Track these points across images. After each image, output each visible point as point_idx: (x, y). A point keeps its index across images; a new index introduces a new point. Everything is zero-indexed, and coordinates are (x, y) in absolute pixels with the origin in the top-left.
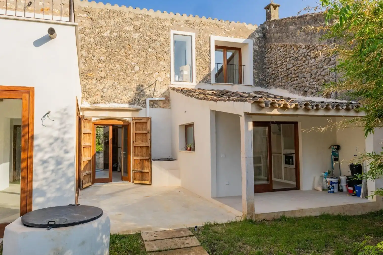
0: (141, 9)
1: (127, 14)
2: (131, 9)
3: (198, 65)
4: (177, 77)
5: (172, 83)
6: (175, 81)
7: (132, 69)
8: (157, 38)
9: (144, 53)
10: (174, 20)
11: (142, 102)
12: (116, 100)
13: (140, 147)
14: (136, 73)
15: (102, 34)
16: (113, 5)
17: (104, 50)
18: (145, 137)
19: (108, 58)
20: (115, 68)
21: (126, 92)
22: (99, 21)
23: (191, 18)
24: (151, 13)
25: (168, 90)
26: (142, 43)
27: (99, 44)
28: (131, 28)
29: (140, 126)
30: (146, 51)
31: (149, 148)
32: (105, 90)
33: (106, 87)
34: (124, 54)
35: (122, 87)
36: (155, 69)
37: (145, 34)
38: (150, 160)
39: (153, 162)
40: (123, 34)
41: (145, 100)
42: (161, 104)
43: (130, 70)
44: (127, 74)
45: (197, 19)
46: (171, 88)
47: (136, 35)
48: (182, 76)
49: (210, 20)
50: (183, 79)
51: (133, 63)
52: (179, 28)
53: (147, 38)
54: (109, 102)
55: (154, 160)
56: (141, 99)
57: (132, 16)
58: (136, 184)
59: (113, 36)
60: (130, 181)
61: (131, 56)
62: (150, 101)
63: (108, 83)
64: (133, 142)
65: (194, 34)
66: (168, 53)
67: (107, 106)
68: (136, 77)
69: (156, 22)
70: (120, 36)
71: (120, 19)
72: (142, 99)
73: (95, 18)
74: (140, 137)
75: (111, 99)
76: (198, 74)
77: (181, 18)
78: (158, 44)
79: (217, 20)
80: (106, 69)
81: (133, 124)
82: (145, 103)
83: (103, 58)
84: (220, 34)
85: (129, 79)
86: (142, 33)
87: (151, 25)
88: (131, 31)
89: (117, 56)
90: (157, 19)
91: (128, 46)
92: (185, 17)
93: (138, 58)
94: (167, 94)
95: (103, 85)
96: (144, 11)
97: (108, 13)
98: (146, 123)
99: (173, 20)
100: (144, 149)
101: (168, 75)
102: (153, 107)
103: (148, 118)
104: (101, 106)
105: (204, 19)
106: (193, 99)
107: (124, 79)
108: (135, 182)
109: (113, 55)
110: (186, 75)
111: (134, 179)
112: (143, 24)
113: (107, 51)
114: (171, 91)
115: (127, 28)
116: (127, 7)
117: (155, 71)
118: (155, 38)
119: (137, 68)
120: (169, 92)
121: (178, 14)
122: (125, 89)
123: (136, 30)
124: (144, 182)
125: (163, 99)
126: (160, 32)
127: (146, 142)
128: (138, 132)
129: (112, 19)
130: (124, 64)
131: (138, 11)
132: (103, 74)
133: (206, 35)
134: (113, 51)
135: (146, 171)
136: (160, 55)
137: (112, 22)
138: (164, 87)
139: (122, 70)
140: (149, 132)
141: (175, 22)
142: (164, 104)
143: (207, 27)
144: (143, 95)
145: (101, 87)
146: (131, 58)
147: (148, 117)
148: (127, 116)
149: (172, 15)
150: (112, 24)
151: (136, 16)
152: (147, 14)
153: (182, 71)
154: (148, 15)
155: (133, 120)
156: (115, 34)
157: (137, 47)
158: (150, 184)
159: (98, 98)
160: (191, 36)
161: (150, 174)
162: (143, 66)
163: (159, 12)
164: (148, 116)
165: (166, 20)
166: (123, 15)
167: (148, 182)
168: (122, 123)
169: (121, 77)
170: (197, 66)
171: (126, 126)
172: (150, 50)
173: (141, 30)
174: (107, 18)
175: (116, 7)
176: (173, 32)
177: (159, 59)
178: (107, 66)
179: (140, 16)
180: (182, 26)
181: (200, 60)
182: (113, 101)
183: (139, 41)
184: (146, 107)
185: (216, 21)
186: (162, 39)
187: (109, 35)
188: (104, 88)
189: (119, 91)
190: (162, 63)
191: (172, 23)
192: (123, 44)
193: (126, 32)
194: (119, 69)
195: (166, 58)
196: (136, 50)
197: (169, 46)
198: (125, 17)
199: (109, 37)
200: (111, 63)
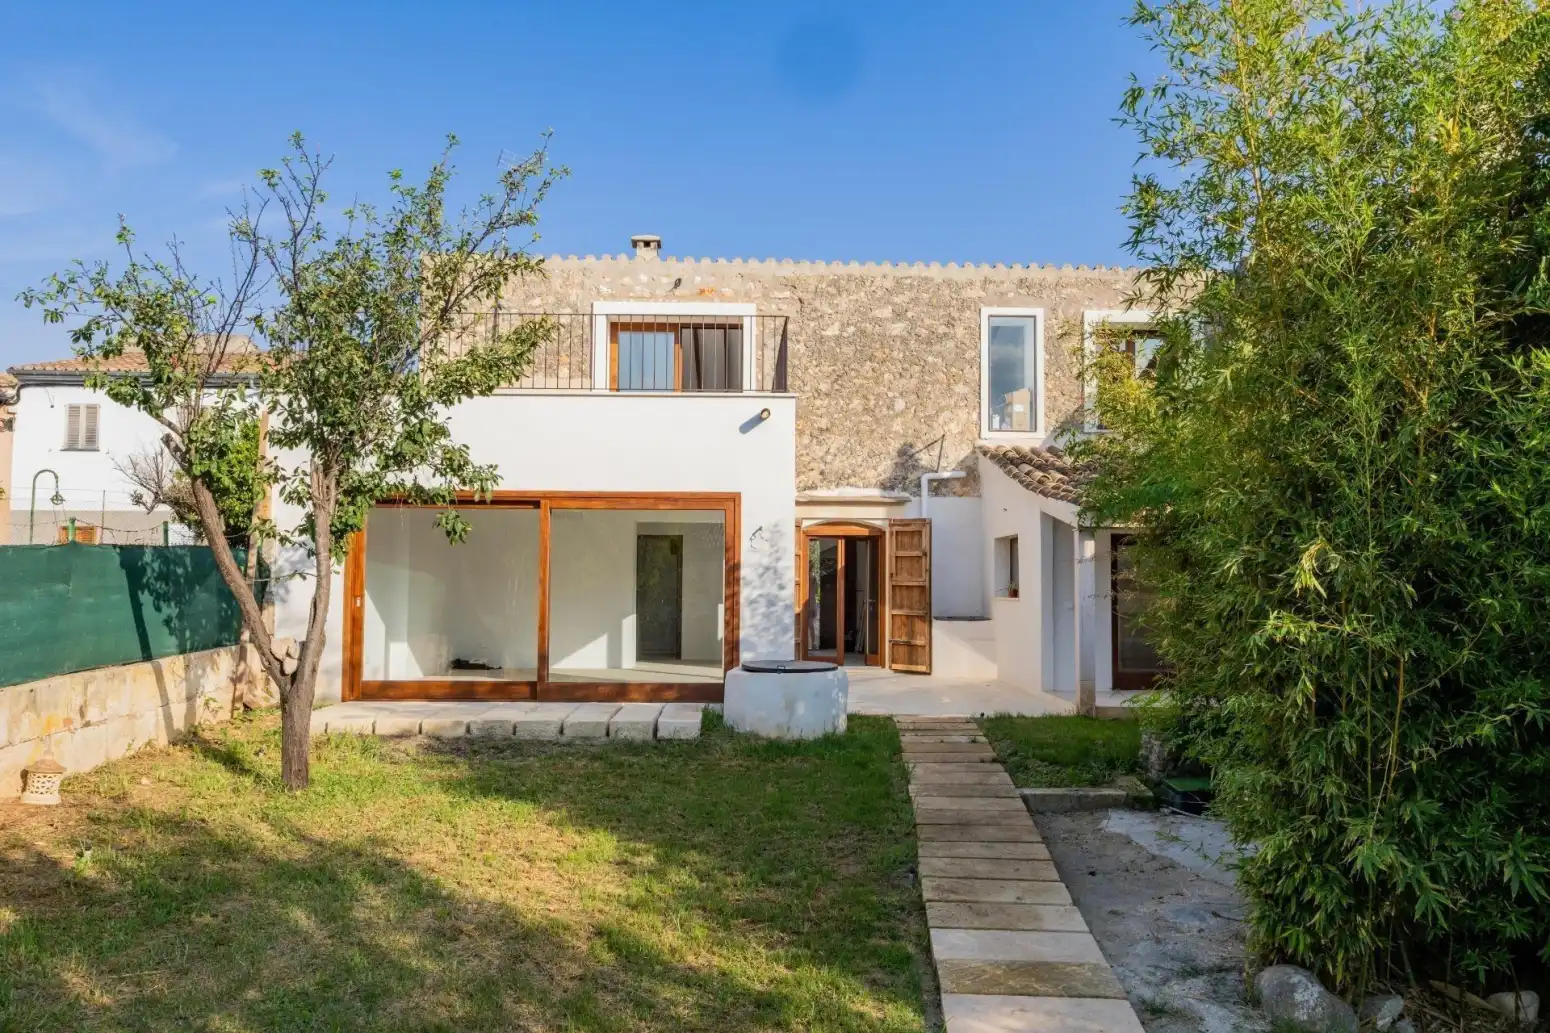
0: (911, 264)
1: (878, 282)
2: (887, 268)
3: (1050, 386)
4: (997, 419)
5: (983, 435)
6: (990, 429)
7: (888, 408)
8: (947, 330)
9: (917, 368)
10: (990, 282)
11: (911, 482)
12: (852, 480)
13: (907, 587)
14: (897, 416)
15: (823, 333)
16: (846, 262)
17: (827, 369)
18: (916, 565)
19: (836, 387)
20: (851, 406)
21: (875, 461)
22: (817, 304)
23: (1035, 273)
24: (935, 271)
25: (974, 452)
26: (913, 344)
27: (816, 355)
28: (886, 312)
29: (906, 540)
30: (922, 363)
31: (925, 591)
32: (829, 458)
33: (831, 450)
34: (870, 374)
35: (866, 450)
36: (943, 403)
37: (919, 323)
38: (927, 618)
39: (935, 623)
40: (869, 327)
41: (919, 478)
42: (957, 487)
43: (885, 410)
44: (877, 421)
45: (1050, 275)
46: (980, 448)
47: (898, 328)
48: (1010, 416)
49: (1085, 272)
50: (1011, 425)
51: (890, 394)
52: (1002, 299)
53: (924, 332)
54: (837, 485)
55: (937, 618)
56: (909, 475)
57: (889, 284)
58: (896, 671)
59: (845, 334)
60: (884, 667)
61: (886, 376)
62: (931, 481)
63: (835, 442)
64: (891, 575)
65: (1039, 312)
66: (975, 362)
67: (834, 493)
68: (897, 426)
69: (947, 292)
70: (863, 332)
71: (862, 294)
72: (912, 477)
73: (806, 297)
74: (906, 564)
75: (841, 479)
76: (1050, 409)
77: (1008, 275)
78: (951, 344)
79: (1104, 269)
80: (832, 410)
81: (891, 534)
82: (919, 486)
83: (824, 387)
84: (1112, 304)
85: (881, 430)
86: (912, 321)
87: (934, 301)
88: (887, 319)
89: (855, 381)
90: (948, 283)
91: (879, 354)
92: (1018, 271)
93: (903, 381)
94: (970, 463)
95: (825, 448)
96: (917, 270)
97: (835, 283)
98: (920, 532)
99: (986, 281)
100: (916, 593)
101: (975, 416)
102: (937, 495)
103: (925, 523)
104: (822, 493)
105: (1068, 271)
106: (1015, 482)
107: (872, 431)
108: (895, 666)
109: (846, 378)
110: (1018, 413)
111: (893, 661)
112: (915, 301)
113: (834, 371)
114: (981, 456)
115: (877, 313)
116: (879, 263)
117: (941, 410)
118: (942, 329)
119: (900, 405)
120: (977, 458)
121: (1001, 267)
122: (872, 455)
123: (899, 315)
124: (913, 668)
125: (962, 474)
126: (956, 314)
127: (921, 576)
128: (901, 553)
129: (844, 294)
130: (872, 397)
131: (904, 270)
132: (824, 423)
133: (1072, 311)
134: (846, 368)
135: (920, 641)
136: (953, 370)
137: (843, 301)
138: (964, 446)
139: (866, 410)
140: (925, 554)
141: (991, 286)
142: (963, 485)
143: (1075, 290)
144: (913, 466)
145: (819, 451)
146: (886, 382)
147: (924, 520)
148: (877, 516)
149: (985, 270)
150: (843, 307)
151: (898, 282)
152: (923, 274)
153: (1011, 404)
154: (926, 278)
155: (891, 525)
156: (852, 329)
157: (901, 355)
158: (929, 674)
159: (815, 476)
160: (1034, 317)
161: (927, 648)
162: (913, 397)
163: (953, 266)
164: (924, 516)
165: (971, 283)
166: (868, 284)
167: (922, 668)
168: (865, 532)
169: (862, 427)
170: (1048, 390)
171: (875, 539)
172: (930, 359)
173: (909, 314)
174: (832, 295)
175: (855, 268)
176: (986, 311)
177: (953, 379)
178: (833, 403)
179: (908, 281)
180: (1011, 295)
181: (1057, 374)
182: (845, 482)
183: (904, 341)
184: (920, 496)
185: (1102, 273)
186: (960, 331)
187: (837, 333)
188: (827, 452)
189: (860, 459)
190: (960, 388)
191: (984, 289)
192: (869, 352)
193: (878, 322)
194: (860, 409)
195: (970, 376)
196: (898, 363)
197: (977, 347)
198: (873, 288)
199: (838, 338)
200: (842, 397)
